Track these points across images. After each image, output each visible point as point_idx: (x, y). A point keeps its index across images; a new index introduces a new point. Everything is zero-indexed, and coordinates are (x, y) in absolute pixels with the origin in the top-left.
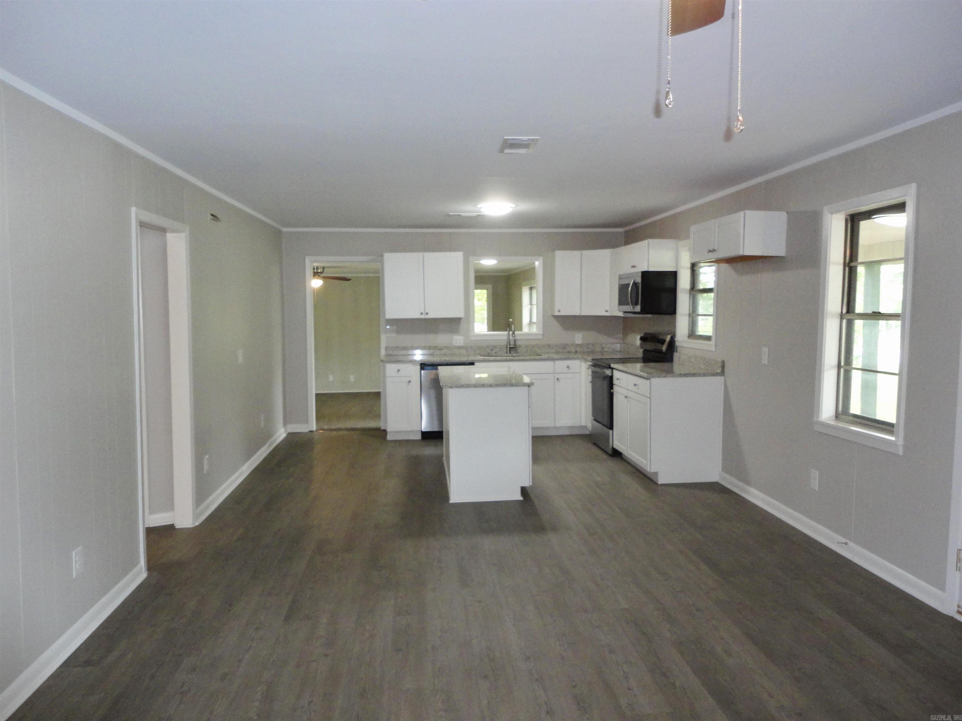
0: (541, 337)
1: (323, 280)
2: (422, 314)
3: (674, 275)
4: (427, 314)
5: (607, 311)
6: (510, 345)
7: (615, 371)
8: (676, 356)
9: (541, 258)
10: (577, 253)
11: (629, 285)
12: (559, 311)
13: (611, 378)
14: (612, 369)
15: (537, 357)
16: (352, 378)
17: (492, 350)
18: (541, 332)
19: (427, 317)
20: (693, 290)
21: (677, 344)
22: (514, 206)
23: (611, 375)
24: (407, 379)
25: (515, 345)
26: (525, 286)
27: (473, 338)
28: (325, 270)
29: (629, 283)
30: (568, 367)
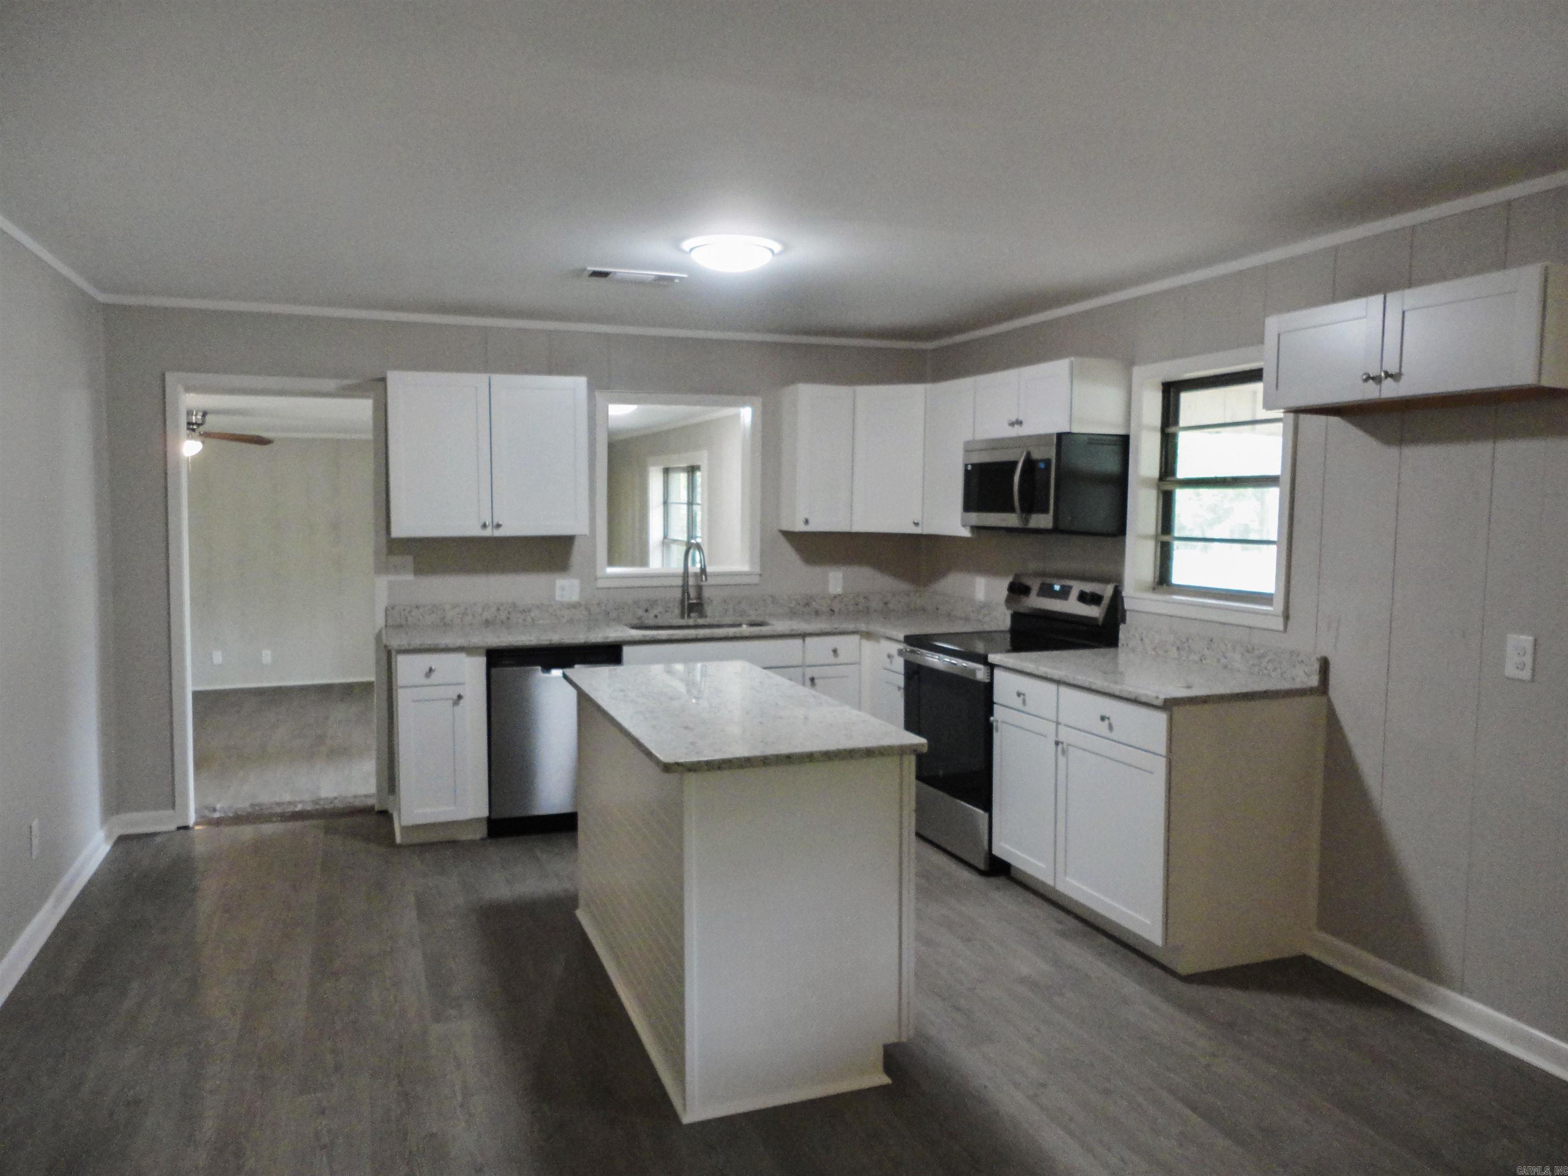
0: (756, 580)
1: (203, 442)
2: (484, 526)
3: (1123, 443)
4: (498, 526)
5: (916, 524)
6: (689, 598)
7: (997, 672)
8: (1123, 633)
9: (758, 401)
10: (843, 391)
11: (1014, 464)
12: (807, 522)
13: (989, 687)
14: (992, 667)
15: (756, 630)
16: (267, 656)
17: (647, 611)
18: (757, 570)
19: (498, 533)
20: (1164, 481)
21: (1128, 605)
22: (777, 247)
23: (988, 681)
24: (453, 693)
25: (699, 596)
26: (654, 464)
27: (601, 584)
28: (209, 418)
29: (1016, 459)
30: (835, 651)
